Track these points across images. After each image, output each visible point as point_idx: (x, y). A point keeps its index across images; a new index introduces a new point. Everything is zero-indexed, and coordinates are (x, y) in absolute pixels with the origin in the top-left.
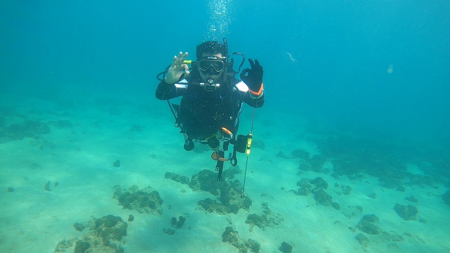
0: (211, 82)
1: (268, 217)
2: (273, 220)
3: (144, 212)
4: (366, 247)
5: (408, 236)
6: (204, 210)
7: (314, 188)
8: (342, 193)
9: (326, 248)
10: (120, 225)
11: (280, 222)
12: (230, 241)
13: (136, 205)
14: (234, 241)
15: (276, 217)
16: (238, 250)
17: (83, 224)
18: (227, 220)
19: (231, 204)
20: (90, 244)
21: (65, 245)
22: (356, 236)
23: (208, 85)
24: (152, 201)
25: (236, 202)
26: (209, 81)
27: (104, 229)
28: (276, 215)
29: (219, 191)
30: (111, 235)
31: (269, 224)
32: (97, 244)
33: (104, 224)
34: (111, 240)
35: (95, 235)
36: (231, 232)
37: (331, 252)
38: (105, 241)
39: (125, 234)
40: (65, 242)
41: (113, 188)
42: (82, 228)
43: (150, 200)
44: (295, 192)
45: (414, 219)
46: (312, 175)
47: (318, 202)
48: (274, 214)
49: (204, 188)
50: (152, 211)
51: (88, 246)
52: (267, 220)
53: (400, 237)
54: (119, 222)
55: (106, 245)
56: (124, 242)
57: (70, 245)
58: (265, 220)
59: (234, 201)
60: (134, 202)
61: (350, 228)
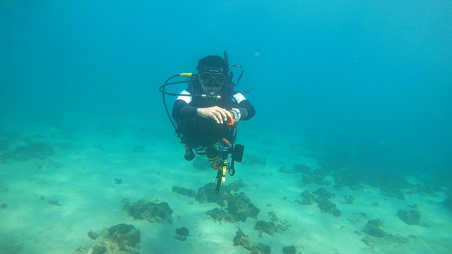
0: (212, 94)
1: (276, 224)
2: (280, 226)
3: (154, 221)
4: (374, 248)
5: (413, 238)
6: (213, 219)
7: (317, 197)
8: (345, 203)
9: (335, 250)
10: (133, 232)
11: (287, 229)
12: (242, 244)
13: (146, 216)
14: (245, 244)
15: (283, 224)
16: (249, 252)
17: (97, 233)
18: (236, 227)
19: (239, 212)
20: (107, 248)
21: (81, 251)
22: (363, 239)
23: (210, 96)
24: (162, 211)
25: (243, 210)
26: (210, 93)
27: (118, 235)
28: (283, 222)
29: (226, 202)
30: (125, 241)
31: (277, 230)
32: (113, 249)
33: (118, 231)
34: (125, 245)
35: (110, 240)
36: (242, 236)
37: (340, 253)
38: (120, 246)
39: (138, 240)
40: (81, 249)
41: (122, 201)
42: (97, 237)
43: (160, 210)
44: (299, 202)
45: (417, 224)
46: (315, 187)
47: (322, 210)
48: (282, 221)
49: (211, 200)
50: (162, 221)
51: (105, 250)
52: (275, 226)
53: (405, 239)
54: (132, 229)
55: (121, 250)
56: (138, 247)
57: (85, 252)
58: (273, 226)
59: (241, 210)
60: (144, 212)
61: (356, 232)
